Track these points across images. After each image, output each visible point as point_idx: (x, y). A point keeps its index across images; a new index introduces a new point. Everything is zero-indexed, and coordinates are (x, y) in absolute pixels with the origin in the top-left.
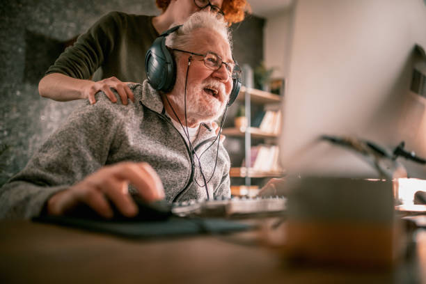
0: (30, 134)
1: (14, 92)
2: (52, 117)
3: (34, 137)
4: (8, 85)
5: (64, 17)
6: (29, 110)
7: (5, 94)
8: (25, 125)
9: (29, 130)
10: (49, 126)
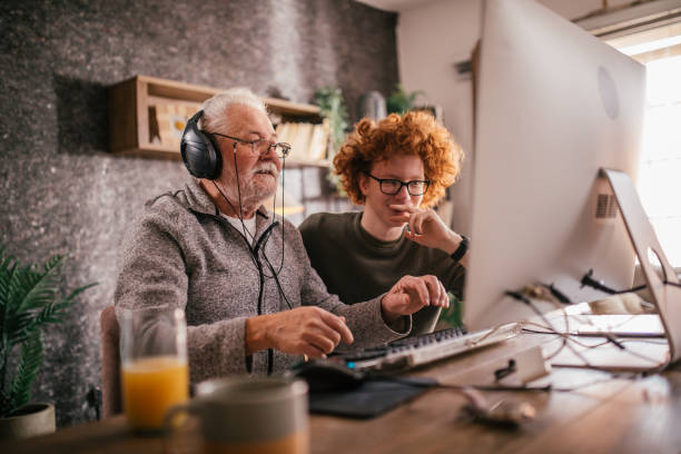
0: (76, 228)
1: (47, 169)
2: (103, 200)
3: (82, 231)
4: (39, 160)
5: (106, 49)
6: (71, 193)
7: (35, 174)
8: (67, 215)
9: (74, 221)
10: (101, 213)
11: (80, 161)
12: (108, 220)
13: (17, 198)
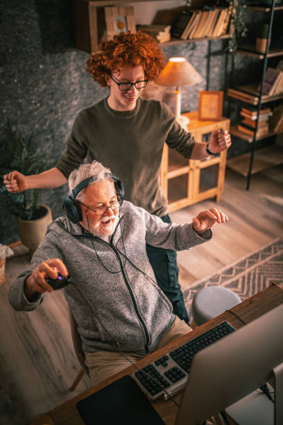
0: (57, 101)
1: (37, 67)
2: (73, 80)
3: (61, 102)
4: (32, 62)
6: (53, 80)
7: (31, 71)
8: (52, 93)
9: (56, 97)
10: (72, 89)
11: (57, 57)
12: (77, 92)
13: (22, 89)
